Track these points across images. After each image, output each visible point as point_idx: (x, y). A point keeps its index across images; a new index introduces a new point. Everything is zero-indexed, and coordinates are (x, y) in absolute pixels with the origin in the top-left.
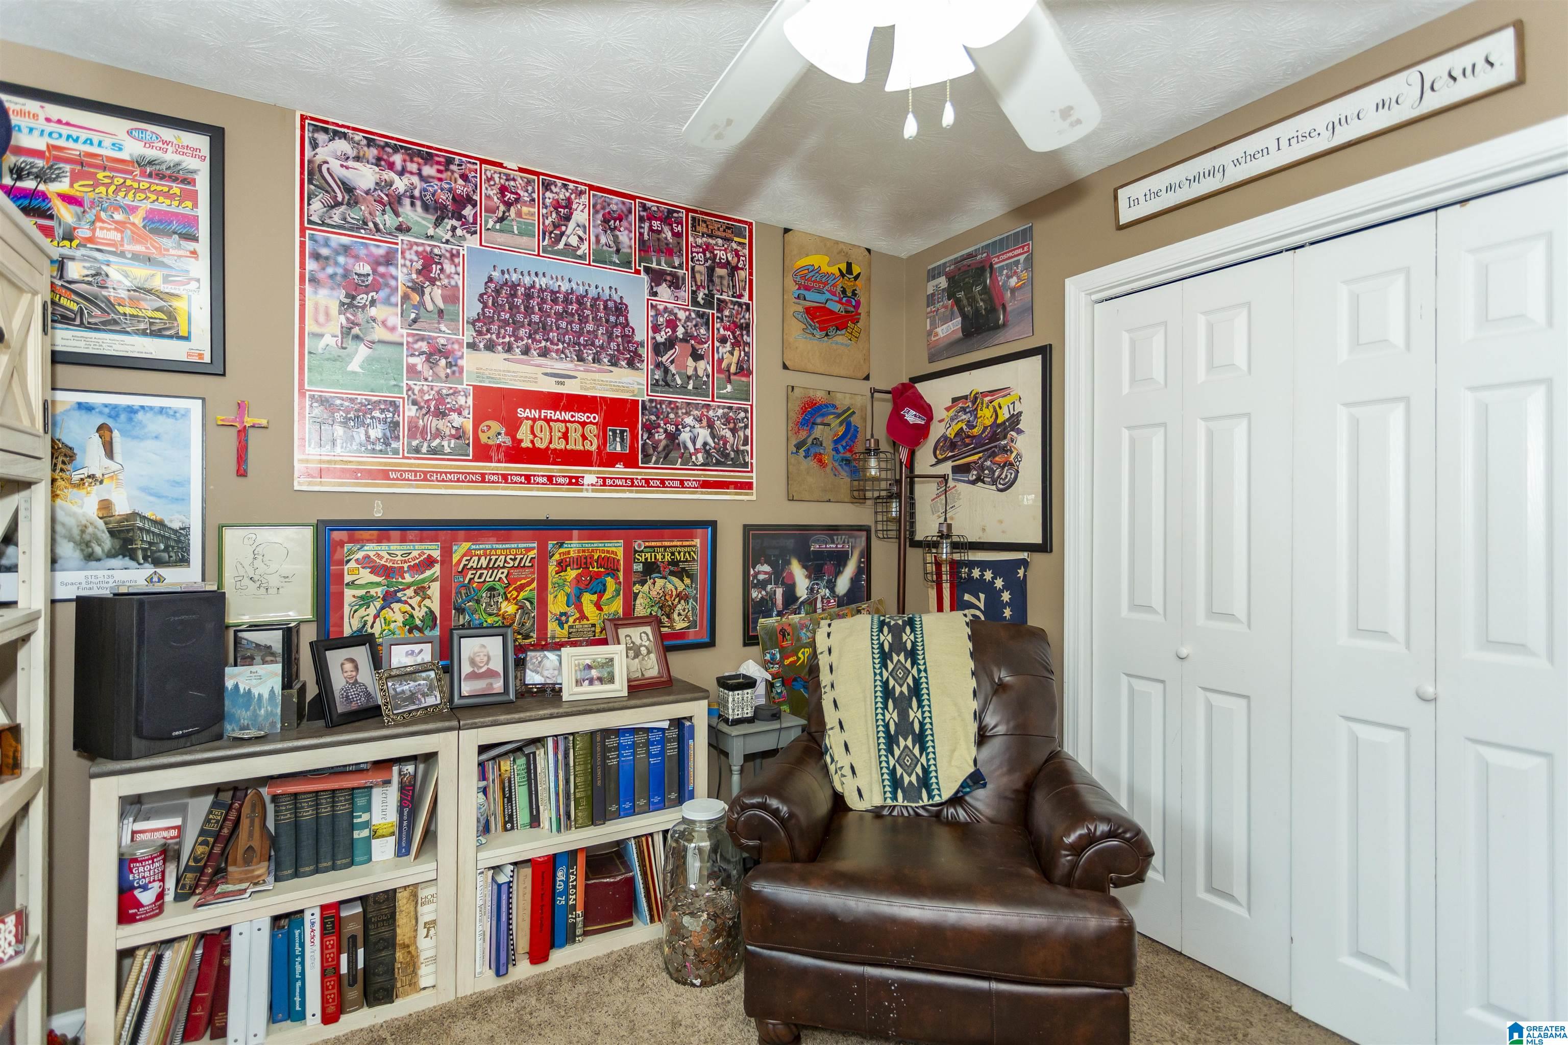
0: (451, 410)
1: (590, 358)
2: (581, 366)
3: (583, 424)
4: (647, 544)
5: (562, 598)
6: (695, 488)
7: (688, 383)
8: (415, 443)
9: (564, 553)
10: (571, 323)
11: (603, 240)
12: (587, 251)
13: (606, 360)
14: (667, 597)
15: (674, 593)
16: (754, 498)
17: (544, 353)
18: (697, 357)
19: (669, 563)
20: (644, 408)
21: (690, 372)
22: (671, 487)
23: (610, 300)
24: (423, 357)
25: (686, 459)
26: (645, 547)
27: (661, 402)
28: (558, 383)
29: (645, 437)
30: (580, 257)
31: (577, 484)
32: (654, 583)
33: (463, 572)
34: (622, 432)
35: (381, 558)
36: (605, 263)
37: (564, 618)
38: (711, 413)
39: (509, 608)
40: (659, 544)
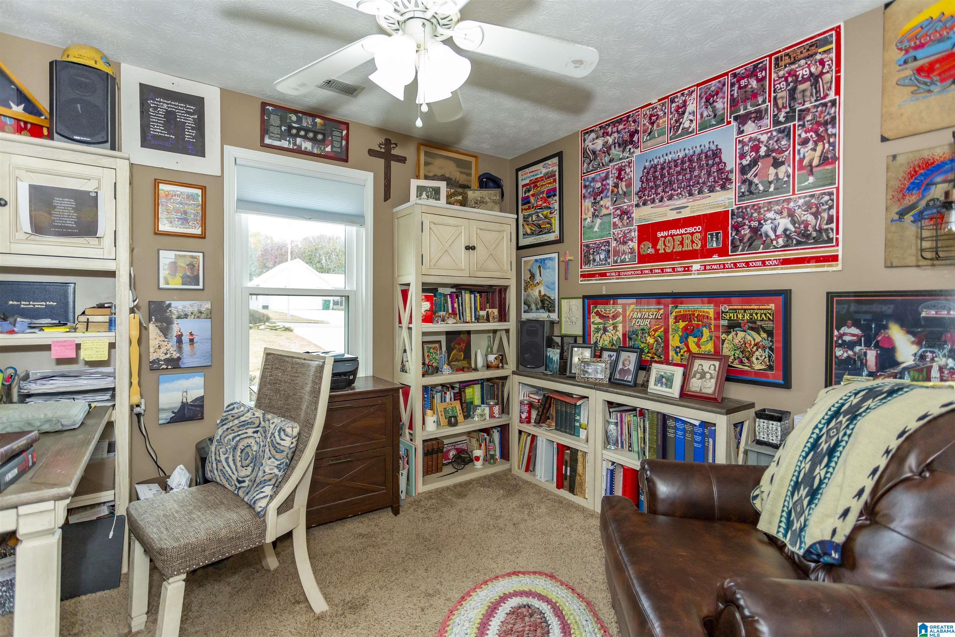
0: (629, 240)
1: (696, 192)
2: (691, 199)
3: (692, 234)
4: (731, 307)
5: (677, 338)
6: (775, 265)
7: (770, 187)
8: (615, 259)
9: (678, 312)
10: (684, 175)
11: (705, 114)
12: (695, 127)
13: (706, 190)
14: (747, 345)
15: (753, 343)
16: (839, 268)
17: (670, 198)
18: (777, 164)
19: (748, 322)
20: (733, 214)
21: (771, 178)
22: (754, 266)
23: (709, 151)
24: (618, 217)
25: (768, 244)
26: (729, 310)
27: (746, 208)
28: (678, 213)
29: (733, 234)
30: (691, 132)
31: (688, 270)
32: (737, 334)
33: (631, 320)
34: (717, 234)
35: (602, 311)
36: (707, 128)
37: (678, 350)
38: (792, 205)
39: (651, 340)
40: (740, 307)
